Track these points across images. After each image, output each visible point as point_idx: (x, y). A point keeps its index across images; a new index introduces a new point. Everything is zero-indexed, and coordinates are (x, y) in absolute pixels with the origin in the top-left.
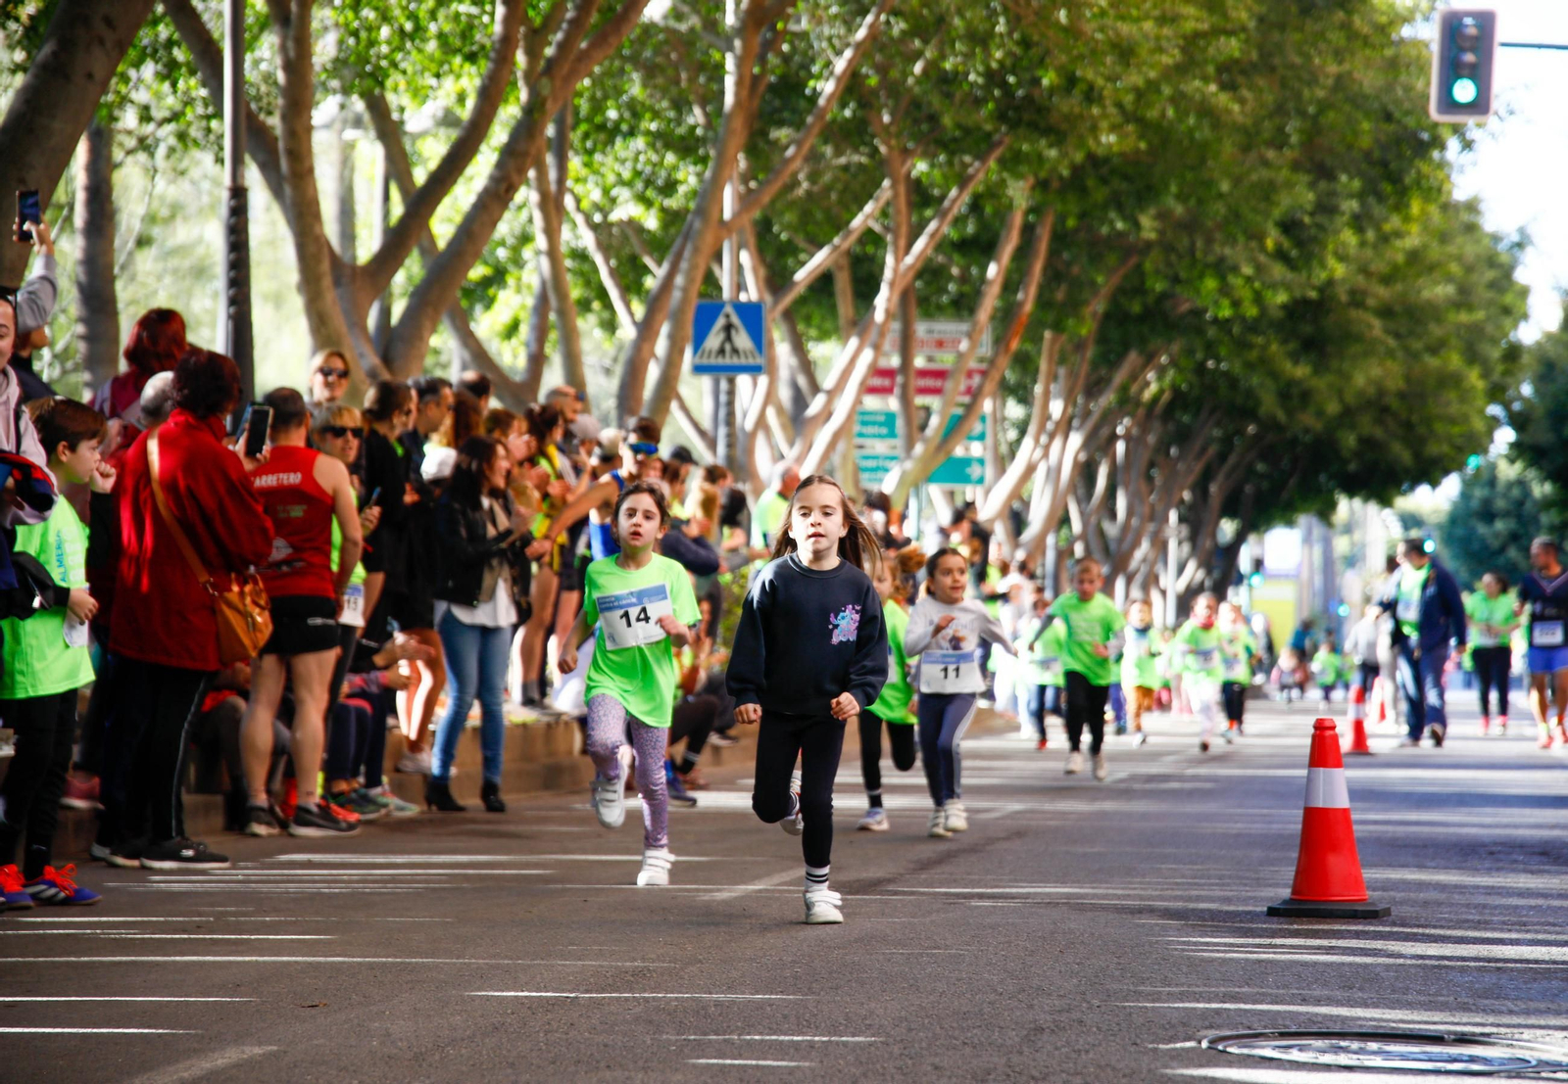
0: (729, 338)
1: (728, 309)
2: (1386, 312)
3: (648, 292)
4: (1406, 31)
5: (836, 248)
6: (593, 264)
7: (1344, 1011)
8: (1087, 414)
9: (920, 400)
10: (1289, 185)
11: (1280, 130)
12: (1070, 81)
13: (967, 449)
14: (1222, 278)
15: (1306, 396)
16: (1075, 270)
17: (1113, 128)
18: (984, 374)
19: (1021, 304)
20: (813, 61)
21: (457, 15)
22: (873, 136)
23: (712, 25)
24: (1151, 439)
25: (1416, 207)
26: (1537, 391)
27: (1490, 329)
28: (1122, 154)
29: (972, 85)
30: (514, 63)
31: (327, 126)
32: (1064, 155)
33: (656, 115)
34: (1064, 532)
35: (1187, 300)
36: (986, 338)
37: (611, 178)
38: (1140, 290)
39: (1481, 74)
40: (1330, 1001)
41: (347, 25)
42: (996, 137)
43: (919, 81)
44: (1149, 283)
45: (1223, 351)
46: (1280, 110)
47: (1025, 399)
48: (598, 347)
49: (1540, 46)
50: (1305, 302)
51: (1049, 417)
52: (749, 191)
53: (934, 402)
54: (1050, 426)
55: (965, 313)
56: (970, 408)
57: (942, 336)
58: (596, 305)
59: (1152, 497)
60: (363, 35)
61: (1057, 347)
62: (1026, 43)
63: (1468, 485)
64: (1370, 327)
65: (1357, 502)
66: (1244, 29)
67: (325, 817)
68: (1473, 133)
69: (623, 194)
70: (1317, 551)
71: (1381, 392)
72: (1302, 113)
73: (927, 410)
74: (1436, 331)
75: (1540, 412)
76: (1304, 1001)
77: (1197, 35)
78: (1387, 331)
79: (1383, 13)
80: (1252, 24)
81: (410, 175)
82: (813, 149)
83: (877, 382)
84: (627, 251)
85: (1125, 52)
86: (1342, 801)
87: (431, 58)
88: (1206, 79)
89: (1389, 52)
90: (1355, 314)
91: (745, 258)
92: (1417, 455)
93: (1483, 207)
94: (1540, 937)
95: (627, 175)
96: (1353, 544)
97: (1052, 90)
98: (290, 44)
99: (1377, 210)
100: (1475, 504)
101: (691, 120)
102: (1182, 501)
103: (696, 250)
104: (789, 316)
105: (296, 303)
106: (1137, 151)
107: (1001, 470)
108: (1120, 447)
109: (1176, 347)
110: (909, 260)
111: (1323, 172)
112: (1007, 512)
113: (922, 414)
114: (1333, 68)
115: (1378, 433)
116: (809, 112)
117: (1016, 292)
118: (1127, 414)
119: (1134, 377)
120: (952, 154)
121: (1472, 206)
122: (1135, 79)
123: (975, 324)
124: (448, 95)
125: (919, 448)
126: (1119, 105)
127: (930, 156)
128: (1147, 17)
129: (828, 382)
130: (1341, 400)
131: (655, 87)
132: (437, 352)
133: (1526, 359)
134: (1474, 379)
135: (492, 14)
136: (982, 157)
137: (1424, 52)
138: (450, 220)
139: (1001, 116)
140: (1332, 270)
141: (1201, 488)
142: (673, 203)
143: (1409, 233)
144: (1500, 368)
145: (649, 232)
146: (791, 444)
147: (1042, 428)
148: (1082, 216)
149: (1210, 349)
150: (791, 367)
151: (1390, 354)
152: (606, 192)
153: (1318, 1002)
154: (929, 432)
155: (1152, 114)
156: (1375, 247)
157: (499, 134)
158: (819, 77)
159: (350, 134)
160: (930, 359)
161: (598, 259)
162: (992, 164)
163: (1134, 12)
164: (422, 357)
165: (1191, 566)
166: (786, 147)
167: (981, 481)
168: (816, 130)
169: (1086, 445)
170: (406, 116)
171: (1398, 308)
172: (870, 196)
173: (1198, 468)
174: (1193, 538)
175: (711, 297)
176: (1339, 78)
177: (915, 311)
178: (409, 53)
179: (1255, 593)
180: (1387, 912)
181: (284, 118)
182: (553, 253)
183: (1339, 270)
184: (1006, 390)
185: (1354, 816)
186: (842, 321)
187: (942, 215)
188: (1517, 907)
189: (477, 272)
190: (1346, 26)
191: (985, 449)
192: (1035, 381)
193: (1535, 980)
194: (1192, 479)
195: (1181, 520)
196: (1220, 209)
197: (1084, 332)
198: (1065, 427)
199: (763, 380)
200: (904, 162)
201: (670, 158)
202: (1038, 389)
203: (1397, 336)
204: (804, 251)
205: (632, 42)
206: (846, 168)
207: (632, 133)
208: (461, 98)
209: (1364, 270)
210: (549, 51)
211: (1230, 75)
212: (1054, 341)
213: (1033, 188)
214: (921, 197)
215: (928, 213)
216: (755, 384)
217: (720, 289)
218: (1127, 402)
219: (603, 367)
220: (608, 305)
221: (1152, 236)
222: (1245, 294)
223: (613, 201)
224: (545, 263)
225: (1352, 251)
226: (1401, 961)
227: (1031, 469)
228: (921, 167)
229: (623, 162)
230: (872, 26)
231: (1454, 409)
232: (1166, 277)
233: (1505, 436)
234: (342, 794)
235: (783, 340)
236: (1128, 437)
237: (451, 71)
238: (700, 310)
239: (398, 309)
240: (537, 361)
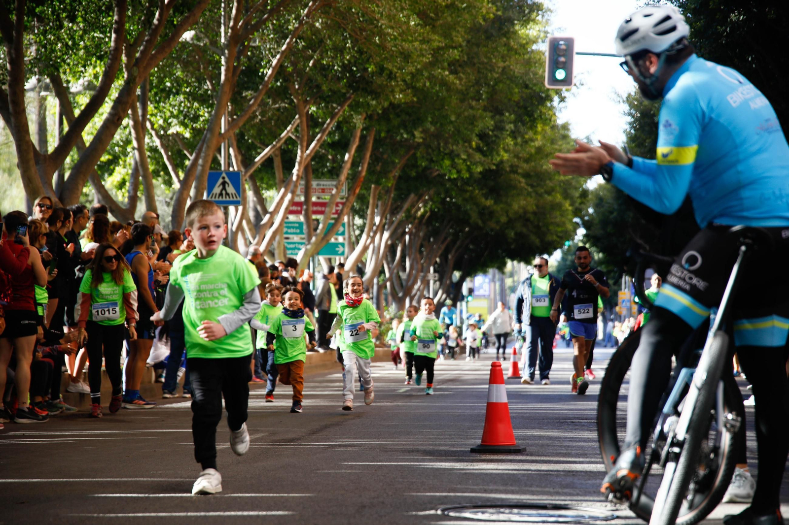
0: (224, 188)
1: (224, 175)
2: (527, 175)
3: (186, 166)
4: (534, 47)
5: (274, 146)
6: (160, 153)
7: (503, 496)
8: (392, 222)
9: (314, 217)
10: (482, 118)
11: (478, 92)
12: (381, 70)
13: (336, 239)
14: (453, 160)
15: (492, 214)
16: (385, 156)
17: (401, 91)
18: (343, 204)
19: (360, 172)
20: (262, 60)
21: (94, 37)
22: (291, 95)
23: (215, 43)
24: (421, 234)
25: (539, 128)
26: (595, 211)
27: (574, 183)
28: (406, 103)
29: (336, 71)
30: (121, 60)
31: (33, 89)
32: (379, 103)
33: (189, 85)
34: (382, 277)
35: (437, 170)
36: (345, 188)
37: (168, 114)
38: (415, 166)
39: (568, 66)
40: (496, 492)
41: (40, 42)
42: (348, 95)
43: (311, 69)
44: (419, 163)
45: (454, 194)
46: (477, 83)
47: (362, 217)
48: (163, 193)
49: (594, 54)
50: (490, 171)
51: (374, 224)
52: (233, 120)
53: (320, 217)
54: (375, 228)
55: (335, 177)
56: (337, 220)
57: (325, 187)
58: (162, 173)
59: (422, 261)
60: (49, 47)
61: (378, 192)
62: (360, 52)
63: (565, 254)
64: (520, 182)
65: (515, 262)
66: (461, 46)
67: (31, 414)
68: (565, 94)
69: (175, 121)
70: (498, 285)
71: (526, 212)
72: (488, 85)
73: (317, 220)
74: (550, 184)
75: (596, 221)
76: (486, 491)
77: (439, 48)
78: (528, 185)
79: (524, 39)
80: (464, 44)
81: (72, 113)
82: (262, 100)
83: (294, 208)
84: (176, 148)
85: (406, 57)
86: (504, 399)
87: (81, 58)
88: (443, 69)
89: (526, 57)
90: (512, 176)
91: (231, 151)
92: (542, 241)
93: (570, 127)
94: (593, 460)
95: (175, 112)
96: (514, 281)
97: (373, 73)
98: (13, 51)
99: (522, 129)
100: (568, 263)
101: (206, 87)
102: (436, 262)
103: (208, 147)
104: (252, 178)
105: (17, 173)
106: (413, 102)
107: (352, 249)
108: (407, 237)
109: (432, 192)
110: (308, 152)
111: (497, 111)
112: (355, 268)
113: (316, 222)
114: (501, 64)
115: (524, 230)
116: (261, 83)
117: (358, 166)
118: (411, 223)
119: (413, 206)
120: (327, 103)
121: (565, 127)
122: (411, 69)
123: (339, 181)
124: (90, 75)
125: (314, 239)
126: (404, 81)
127: (318, 105)
128: (416, 40)
129: (271, 209)
130: (508, 216)
131: (188, 71)
132: (86, 195)
133: (590, 196)
134: (567, 205)
135: (110, 38)
136: (341, 104)
137: (543, 57)
138: (92, 133)
139: (349, 86)
140: (503, 156)
141: (444, 257)
142: (198, 125)
143: (537, 139)
144: (579, 201)
145: (187, 138)
146: (254, 238)
147: (371, 229)
148: (388, 132)
149: (448, 193)
150: (253, 201)
151: (529, 194)
152: (165, 120)
153: (491, 492)
154: (318, 231)
155: (419, 85)
156: (521, 146)
157: (114, 94)
158: (265, 68)
159: (43, 93)
160: (319, 198)
161: (162, 151)
162: (346, 107)
163: (410, 38)
164: (79, 198)
165: (440, 292)
166: (250, 100)
167: (343, 254)
168: (264, 92)
169: (391, 237)
170: (70, 85)
171: (532, 174)
172: (290, 123)
173: (443, 247)
174: (441, 280)
175: (217, 169)
176: (504, 68)
177: (311, 176)
178: (71, 56)
179: (469, 304)
180: (525, 450)
181: (10, 86)
182: (140, 149)
183: (506, 156)
184: (355, 212)
185: (510, 406)
186: (277, 181)
187: (323, 131)
188: (583, 447)
189: (105, 158)
190: (507, 45)
191: (344, 239)
192: (367, 208)
193: (589, 479)
194: (440, 252)
195: (435, 271)
196: (451, 128)
197: (390, 185)
198: (382, 228)
199: (240, 208)
200: (305, 107)
201: (196, 105)
202: (369, 212)
203: (532, 186)
204: (260, 148)
205: (177, 51)
206: (278, 109)
207: (177, 93)
208: (96, 76)
209: (517, 156)
210: (138, 55)
211: (455, 67)
212: (375, 189)
213: (365, 119)
214: (313, 123)
215: (317, 130)
216: (237, 210)
217: (220, 165)
218: (410, 218)
219: (166, 202)
220: (167, 173)
221: (421, 140)
222: (463, 167)
223: (169, 124)
224: (136, 153)
225: (511, 148)
226: (530, 472)
227: (366, 248)
228: (314, 109)
229: (174, 106)
230: (288, 44)
231: (558, 220)
232: (427, 160)
233: (581, 232)
234: (40, 402)
235: (250, 190)
236: (410, 234)
237: (91, 64)
238: (210, 175)
239: (67, 175)
240: (133, 199)
